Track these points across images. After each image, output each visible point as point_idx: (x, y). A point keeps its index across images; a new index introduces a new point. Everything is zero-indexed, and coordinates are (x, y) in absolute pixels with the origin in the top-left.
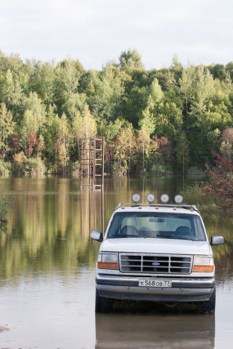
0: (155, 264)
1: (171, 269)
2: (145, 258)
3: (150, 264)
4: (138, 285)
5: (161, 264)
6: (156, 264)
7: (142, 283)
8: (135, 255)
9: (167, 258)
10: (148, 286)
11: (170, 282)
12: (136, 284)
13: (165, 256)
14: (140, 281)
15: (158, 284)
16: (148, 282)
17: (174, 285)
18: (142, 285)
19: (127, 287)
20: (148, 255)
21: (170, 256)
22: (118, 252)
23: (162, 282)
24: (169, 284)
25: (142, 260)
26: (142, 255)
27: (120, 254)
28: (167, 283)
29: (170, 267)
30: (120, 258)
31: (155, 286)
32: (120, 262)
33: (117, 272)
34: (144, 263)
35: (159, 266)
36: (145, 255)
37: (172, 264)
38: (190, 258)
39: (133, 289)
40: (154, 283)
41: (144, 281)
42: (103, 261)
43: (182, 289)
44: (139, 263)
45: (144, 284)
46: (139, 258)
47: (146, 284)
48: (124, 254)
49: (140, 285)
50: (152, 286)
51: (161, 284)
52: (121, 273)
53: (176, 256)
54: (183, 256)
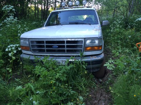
3: (51, 47)
5: (59, 47)
8: (40, 40)
9: (63, 42)
13: (62, 40)
15: (57, 63)
20: (49, 40)
21: (65, 40)
23: (60, 61)
26: (45, 40)
28: (64, 62)
29: (66, 49)
34: (47, 46)
35: (58, 48)
36: (47, 40)
37: (68, 46)
38: (82, 41)
46: (43, 42)
51: (59, 63)
52: (33, 54)
53: (70, 40)
54: (76, 40)
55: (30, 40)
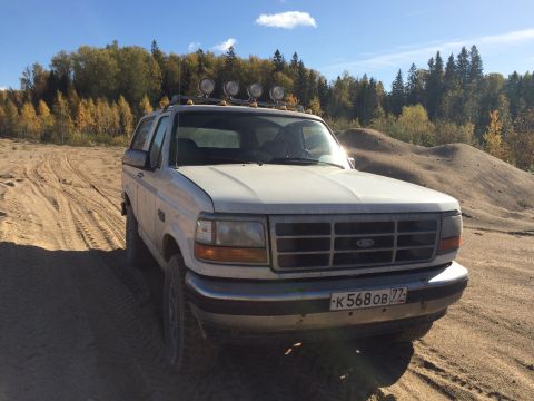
0: (363, 243)
1: (398, 252)
2: (339, 228)
3: (353, 243)
4: (329, 307)
6: (366, 243)
7: (339, 302)
9: (388, 226)
10: (355, 306)
11: (405, 291)
14: (335, 297)
15: (377, 300)
16: (354, 298)
18: (340, 308)
20: (347, 219)
21: (396, 219)
22: (267, 216)
23: (387, 291)
24: (402, 297)
25: (333, 236)
26: (332, 221)
27: (273, 221)
28: (399, 292)
29: (395, 248)
30: (273, 231)
31: (372, 305)
32: (274, 245)
33: (263, 273)
36: (339, 220)
38: (436, 222)
40: (367, 297)
41: (346, 295)
42: (218, 242)
43: (425, 303)
45: (345, 304)
47: (350, 303)
48: (285, 220)
49: (333, 306)
50: (362, 306)
51: (385, 297)
52: (275, 276)
53: (408, 218)
54: (423, 217)
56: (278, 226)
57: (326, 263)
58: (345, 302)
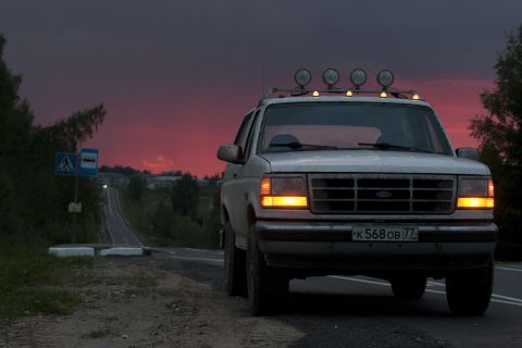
0: (382, 195)
1: (414, 203)
2: (362, 182)
3: (373, 194)
4: (351, 238)
6: (384, 194)
7: (359, 235)
8: (340, 177)
9: (405, 183)
10: (372, 239)
11: (416, 231)
12: (347, 236)
13: (401, 177)
14: (355, 230)
15: (391, 235)
16: (371, 232)
17: (423, 236)
18: (360, 239)
19: (329, 244)
20: (367, 176)
21: (411, 178)
22: (306, 173)
23: (399, 230)
24: (414, 236)
25: (356, 188)
26: (355, 178)
28: (409, 233)
29: (411, 200)
30: (310, 184)
31: (386, 239)
32: (311, 194)
34: (361, 194)
35: (391, 198)
36: (361, 176)
38: (452, 181)
39: (341, 247)
40: (383, 233)
41: (364, 229)
43: (439, 244)
44: (351, 194)
45: (364, 237)
46: (349, 182)
47: (368, 236)
48: (319, 176)
49: (355, 238)
50: (379, 239)
51: (397, 235)
52: (313, 217)
53: (423, 177)
54: (438, 177)
55: (311, 177)
56: (313, 180)
57: (352, 208)
58: (364, 235)
